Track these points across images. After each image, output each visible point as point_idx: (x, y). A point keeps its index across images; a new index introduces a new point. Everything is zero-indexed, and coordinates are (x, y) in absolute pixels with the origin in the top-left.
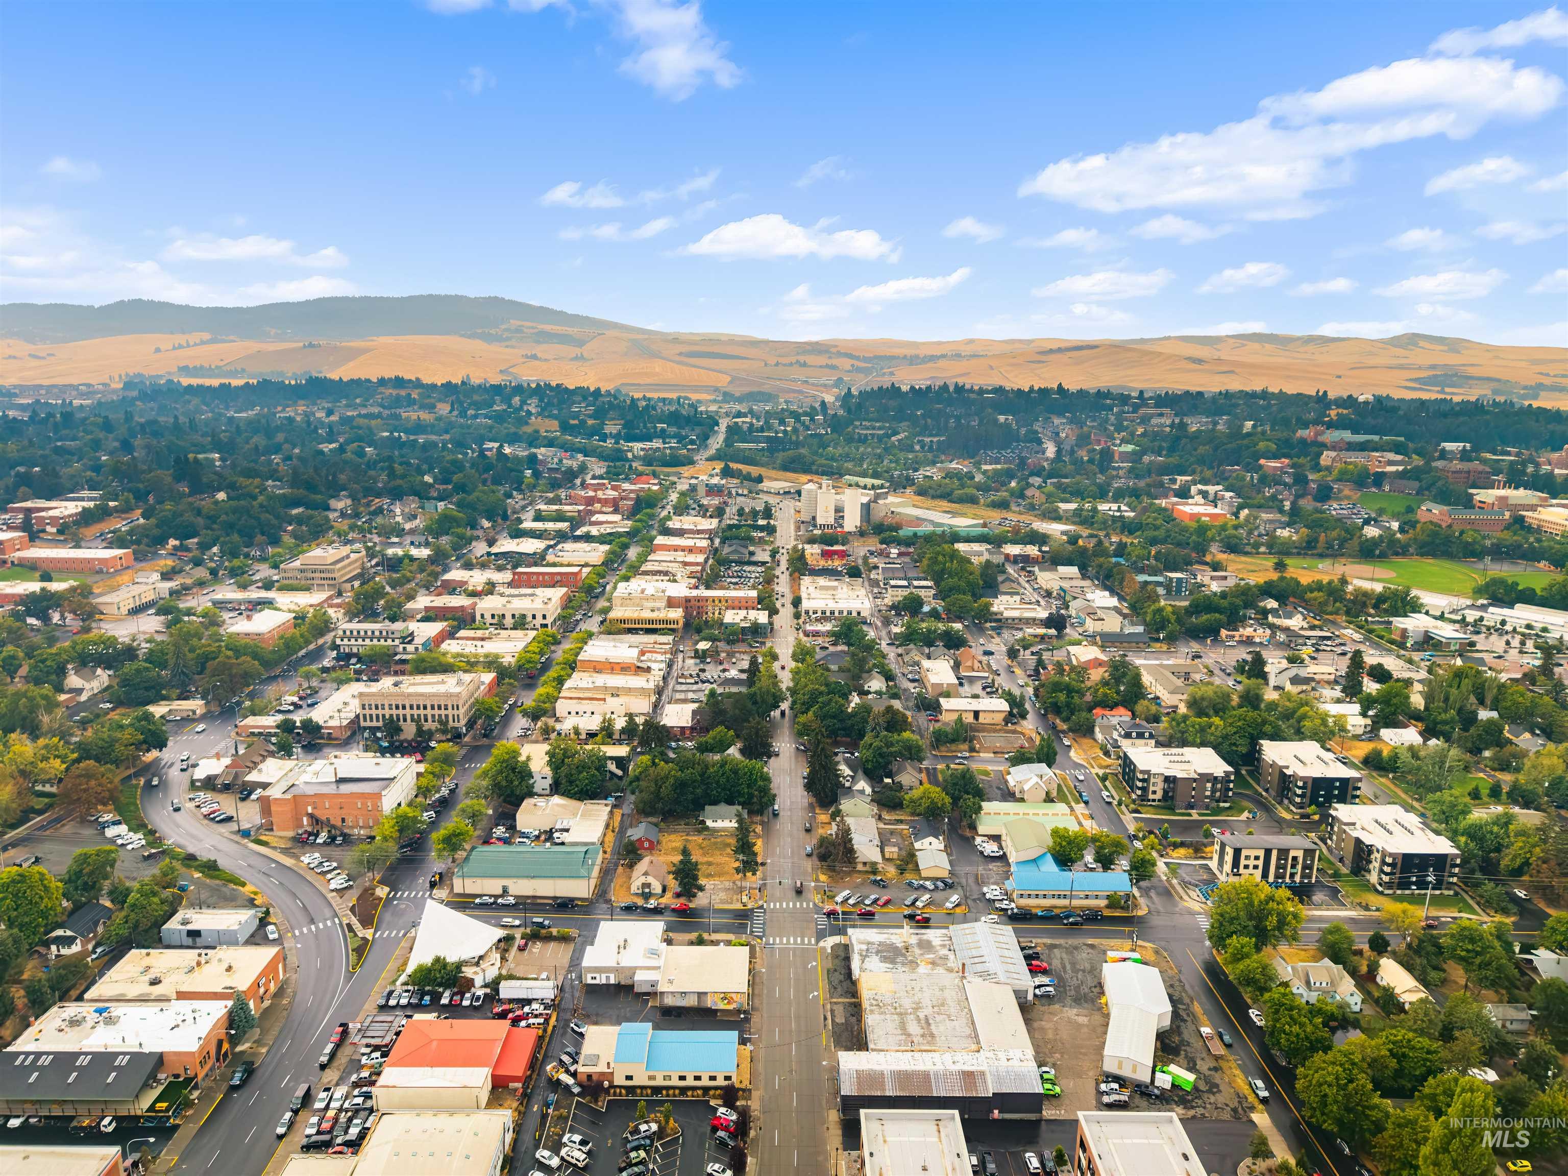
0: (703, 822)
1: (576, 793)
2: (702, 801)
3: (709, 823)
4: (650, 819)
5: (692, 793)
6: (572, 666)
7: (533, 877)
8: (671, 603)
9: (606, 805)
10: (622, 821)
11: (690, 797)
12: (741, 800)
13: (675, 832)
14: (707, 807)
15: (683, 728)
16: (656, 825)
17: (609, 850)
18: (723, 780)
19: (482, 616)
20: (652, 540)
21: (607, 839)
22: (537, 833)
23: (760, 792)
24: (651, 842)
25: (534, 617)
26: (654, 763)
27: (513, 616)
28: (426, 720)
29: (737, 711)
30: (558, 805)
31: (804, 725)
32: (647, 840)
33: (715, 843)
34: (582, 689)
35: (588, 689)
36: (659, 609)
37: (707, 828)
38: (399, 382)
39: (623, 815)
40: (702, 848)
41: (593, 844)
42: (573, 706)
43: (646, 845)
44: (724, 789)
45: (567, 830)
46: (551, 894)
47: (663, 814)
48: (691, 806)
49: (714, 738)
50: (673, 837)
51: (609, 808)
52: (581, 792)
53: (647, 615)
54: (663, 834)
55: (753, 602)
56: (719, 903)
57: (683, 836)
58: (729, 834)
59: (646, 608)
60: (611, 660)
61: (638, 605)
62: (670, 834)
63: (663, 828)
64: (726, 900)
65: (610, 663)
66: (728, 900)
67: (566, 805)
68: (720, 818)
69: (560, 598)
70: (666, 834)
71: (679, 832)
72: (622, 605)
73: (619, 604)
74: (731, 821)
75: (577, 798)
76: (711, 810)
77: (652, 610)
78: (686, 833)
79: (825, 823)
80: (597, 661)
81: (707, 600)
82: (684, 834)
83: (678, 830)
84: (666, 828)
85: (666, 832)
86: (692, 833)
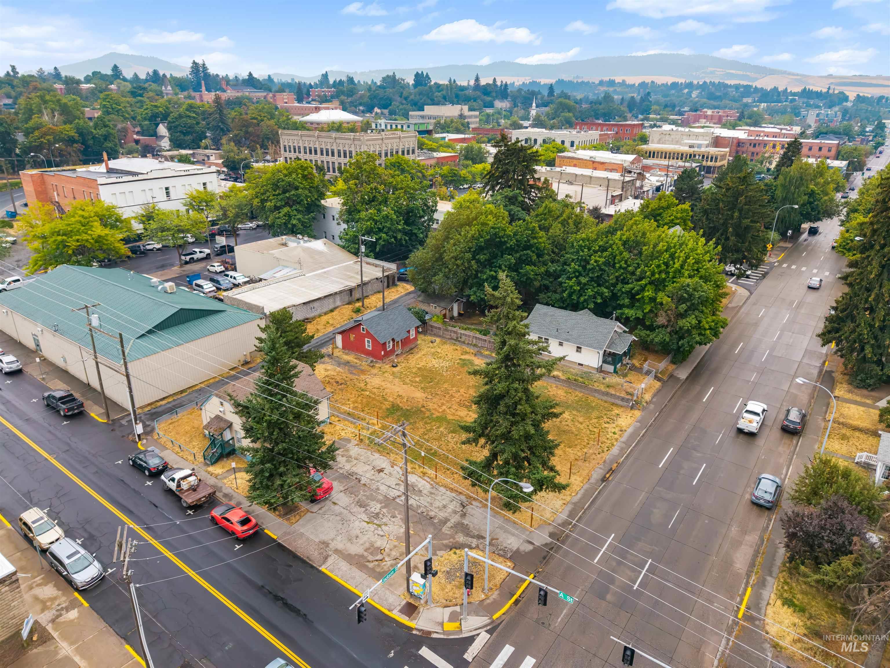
4: (431, 308)
8: (717, 142)
9: (380, 269)
12: (629, 312)
13: (457, 340)
14: (537, 306)
21: (326, 318)
24: (375, 343)
27: (544, 141)
32: (369, 335)
36: (699, 146)
38: (612, 83)
39: (408, 294)
43: (368, 345)
50: (446, 349)
51: (376, 274)
53: (685, 149)
54: (433, 338)
55: (829, 151)
56: (349, 558)
57: (467, 353)
58: (562, 377)
59: (685, 145)
60: (597, 160)
61: (677, 143)
62: (445, 343)
63: (436, 328)
64: (379, 557)
65: (594, 162)
66: (386, 559)
67: (320, 253)
68: (556, 337)
69: (600, 135)
70: (438, 340)
71: (464, 342)
72: (659, 143)
73: (656, 140)
74: (579, 349)
75: (353, 250)
76: (545, 314)
77: (690, 147)
78: (476, 349)
79: (856, 429)
80: (579, 159)
81: (765, 145)
82: (472, 350)
83: (463, 337)
84: (440, 329)
85: (439, 336)
86: (487, 353)
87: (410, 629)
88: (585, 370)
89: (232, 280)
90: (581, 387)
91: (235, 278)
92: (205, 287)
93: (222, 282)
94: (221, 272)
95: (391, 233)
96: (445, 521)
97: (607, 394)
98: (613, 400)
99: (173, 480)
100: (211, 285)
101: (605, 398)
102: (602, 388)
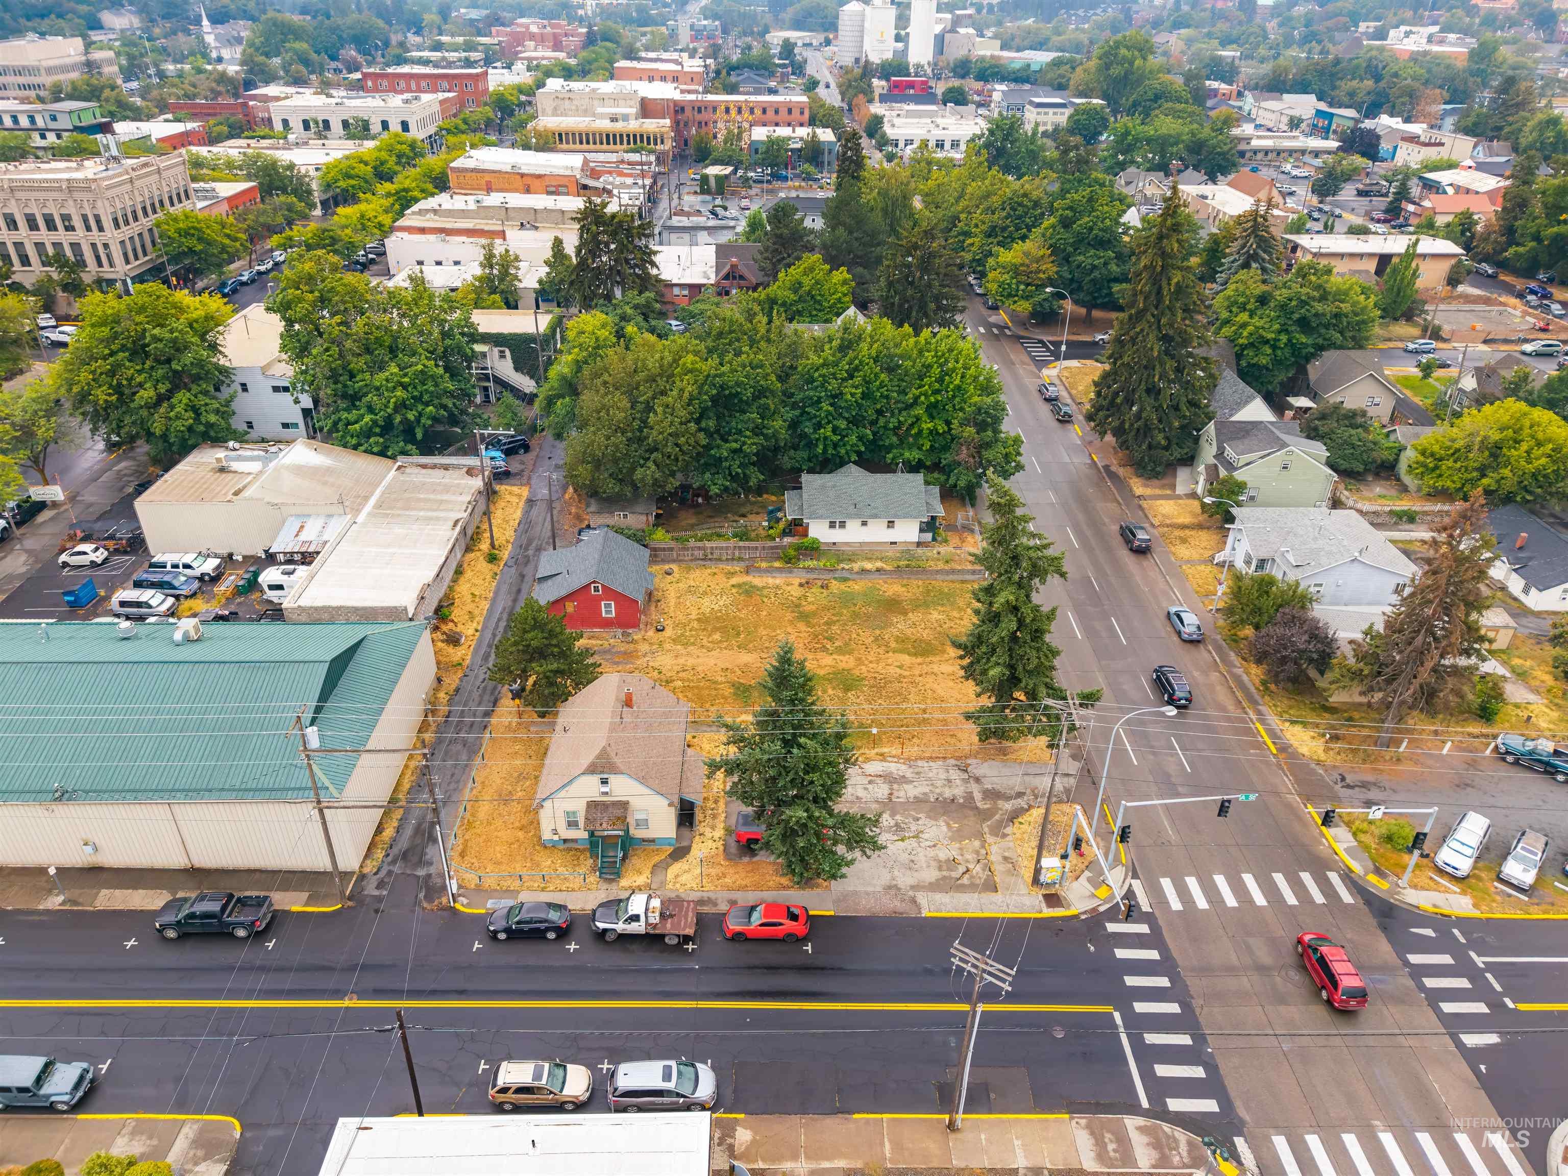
0: (797, 527)
1: (367, 433)
2: (786, 461)
3: (819, 531)
4: (617, 518)
5: (757, 431)
6: (441, 183)
7: (63, 796)
8: (647, 108)
9: (470, 472)
10: (526, 525)
11: (751, 445)
12: (913, 455)
13: (706, 559)
14: (805, 478)
15: (696, 289)
16: (639, 538)
17: (469, 631)
18: (852, 391)
19: (285, 122)
20: (611, 62)
21: (463, 588)
22: (209, 566)
23: (982, 427)
24: (626, 603)
25: (385, 125)
26: (620, 334)
27: (345, 124)
28: (25, 261)
29: (841, 230)
30: (299, 470)
31: (1015, 270)
32: (610, 593)
33: (847, 599)
34: (451, 213)
35: (463, 214)
36: (626, 118)
37: (813, 550)
39: (530, 502)
40: (804, 617)
41: (394, 614)
42: (428, 246)
43: (608, 610)
44: (855, 422)
45: (307, 558)
46: (175, 860)
47: (661, 500)
48: (756, 477)
49: (796, 287)
50: (699, 577)
51: (477, 483)
52: (387, 427)
53: (604, 125)
54: (667, 567)
55: (802, 113)
56: (935, 887)
57: (733, 574)
58: (888, 568)
59: (602, 116)
60: (524, 170)
61: (585, 113)
62: (689, 569)
63: (664, 549)
64: (961, 869)
65: (522, 175)
66: (971, 866)
67: (329, 470)
68: (856, 516)
69: (442, 102)
70: (674, 567)
71: (720, 560)
72: (555, 112)
73: (549, 110)
74: (891, 524)
75: (375, 449)
76: (823, 487)
77: (614, 120)
78: (743, 564)
79: (1184, 527)
80: (494, 172)
81: (715, 109)
82: (737, 567)
83: (717, 552)
84: (671, 549)
85: (674, 561)
86: (764, 565)
87: (1076, 917)
88: (900, 548)
89: (188, 572)
90: (917, 573)
91: (187, 566)
92: (153, 602)
93: (176, 583)
94: (105, 561)
95: (436, 402)
96: (969, 797)
97: (953, 571)
98: (960, 577)
99: (635, 918)
100: (160, 597)
101: (951, 577)
102: (941, 565)
